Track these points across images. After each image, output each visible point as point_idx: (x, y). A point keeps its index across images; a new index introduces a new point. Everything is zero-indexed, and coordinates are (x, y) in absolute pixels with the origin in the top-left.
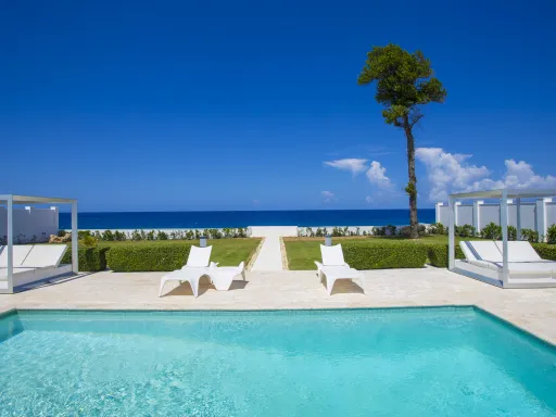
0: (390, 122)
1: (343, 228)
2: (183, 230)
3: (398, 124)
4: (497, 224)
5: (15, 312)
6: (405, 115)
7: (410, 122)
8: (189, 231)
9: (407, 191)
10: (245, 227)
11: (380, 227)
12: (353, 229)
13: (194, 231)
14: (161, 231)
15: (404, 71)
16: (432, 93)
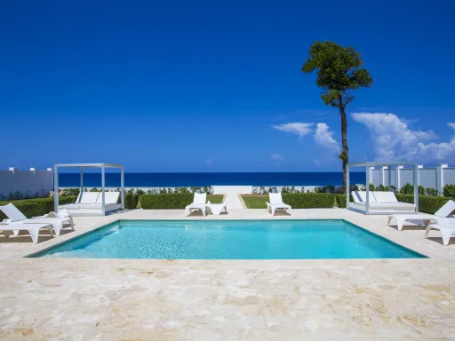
0: (327, 103)
1: (290, 188)
2: (158, 188)
3: (333, 105)
4: (411, 184)
5: (119, 221)
6: (340, 97)
7: (344, 102)
8: (162, 189)
9: (341, 157)
10: (209, 186)
11: (322, 187)
12: (298, 188)
13: (167, 189)
14: (139, 189)
15: (338, 64)
16: (362, 80)
